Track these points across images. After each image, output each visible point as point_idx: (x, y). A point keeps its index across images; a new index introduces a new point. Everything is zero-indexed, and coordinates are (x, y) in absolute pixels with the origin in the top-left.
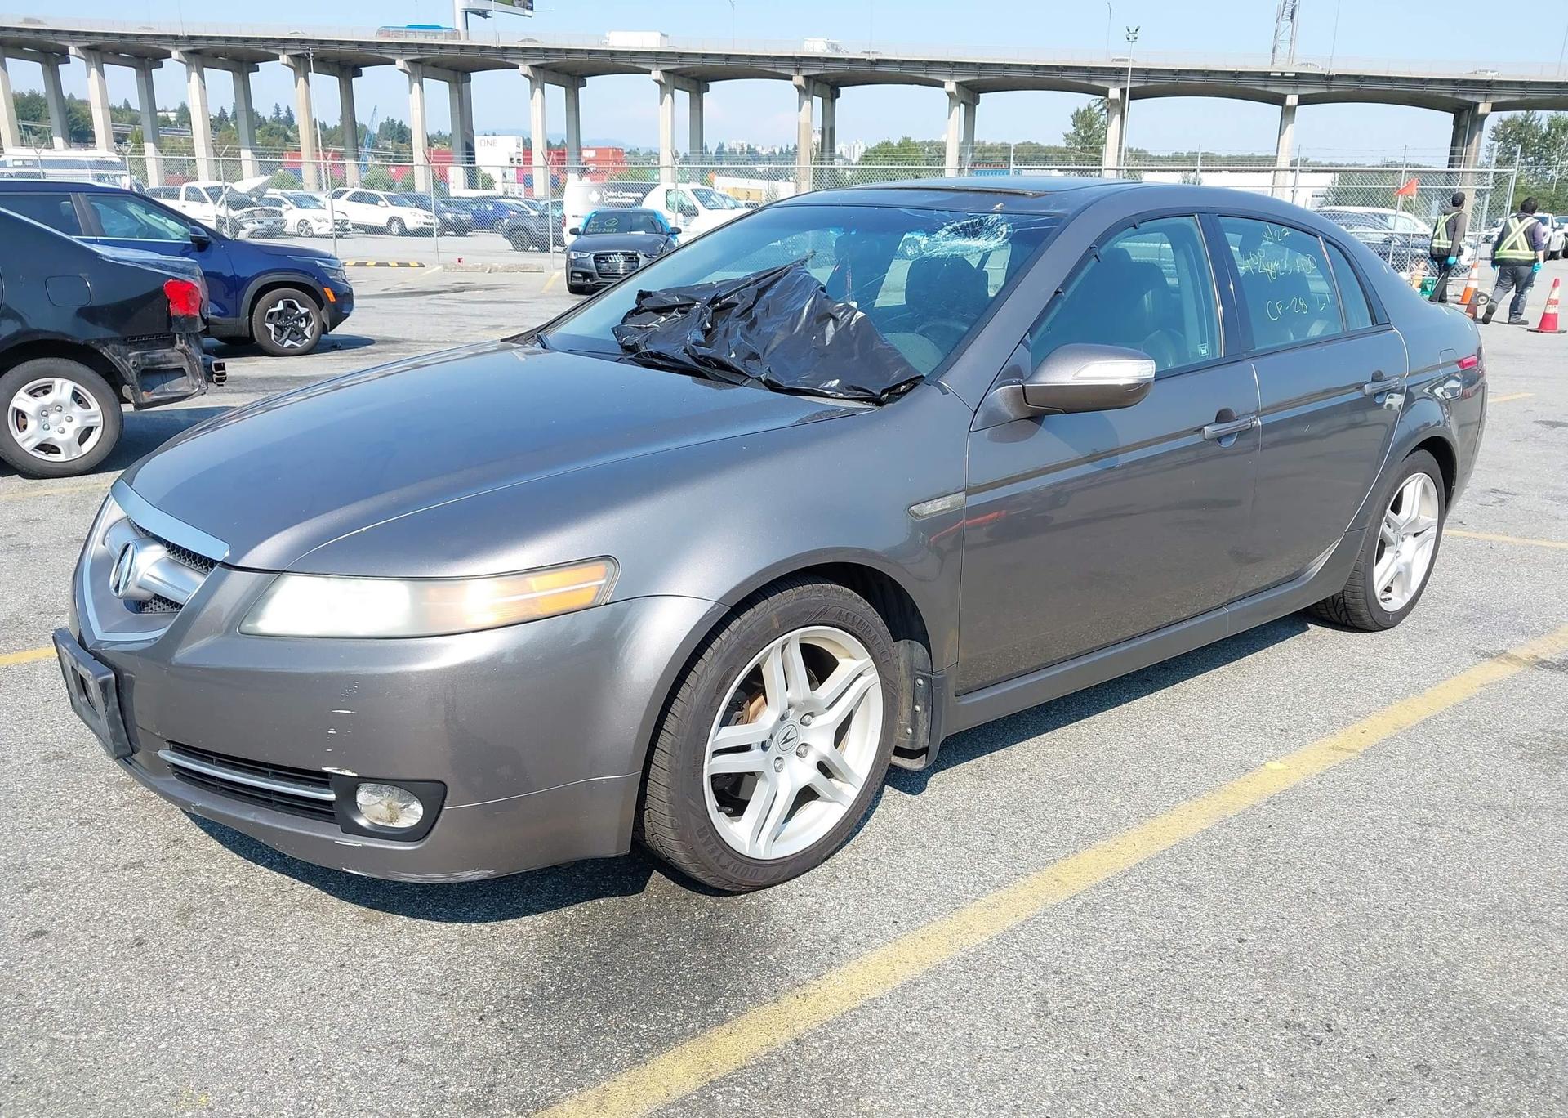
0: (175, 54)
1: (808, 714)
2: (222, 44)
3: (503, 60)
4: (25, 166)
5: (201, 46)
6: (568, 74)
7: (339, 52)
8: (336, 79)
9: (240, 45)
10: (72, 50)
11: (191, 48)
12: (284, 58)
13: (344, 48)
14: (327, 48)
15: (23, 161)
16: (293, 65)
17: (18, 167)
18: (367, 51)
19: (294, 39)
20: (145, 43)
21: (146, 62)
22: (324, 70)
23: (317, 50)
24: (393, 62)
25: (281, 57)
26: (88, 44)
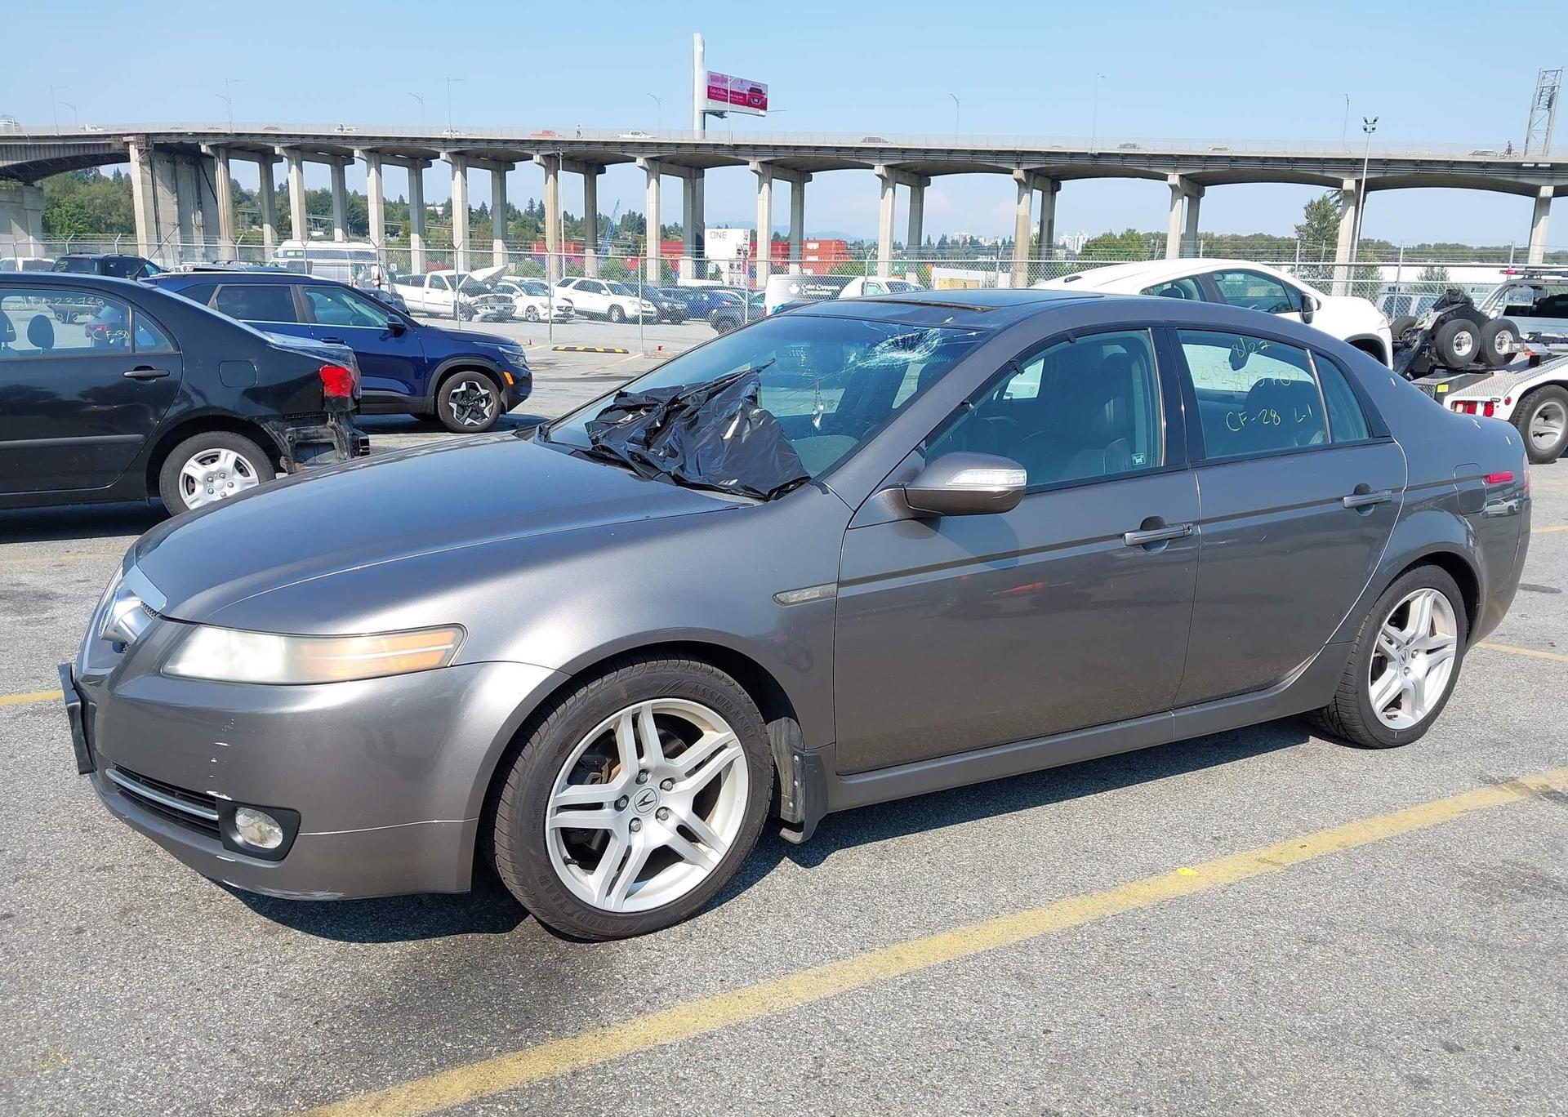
0: (443, 155)
1: (669, 779)
2: (484, 146)
3: (735, 157)
4: (296, 256)
5: (465, 147)
6: (795, 169)
7: (587, 152)
8: (582, 176)
9: (500, 146)
10: (357, 153)
11: (457, 150)
12: (537, 158)
13: (591, 148)
14: (576, 148)
15: (296, 251)
16: (544, 164)
17: (290, 257)
18: (610, 150)
19: (547, 141)
20: (418, 145)
21: (418, 162)
22: (573, 169)
23: (567, 150)
24: (634, 160)
25: (534, 157)
26: (370, 147)
